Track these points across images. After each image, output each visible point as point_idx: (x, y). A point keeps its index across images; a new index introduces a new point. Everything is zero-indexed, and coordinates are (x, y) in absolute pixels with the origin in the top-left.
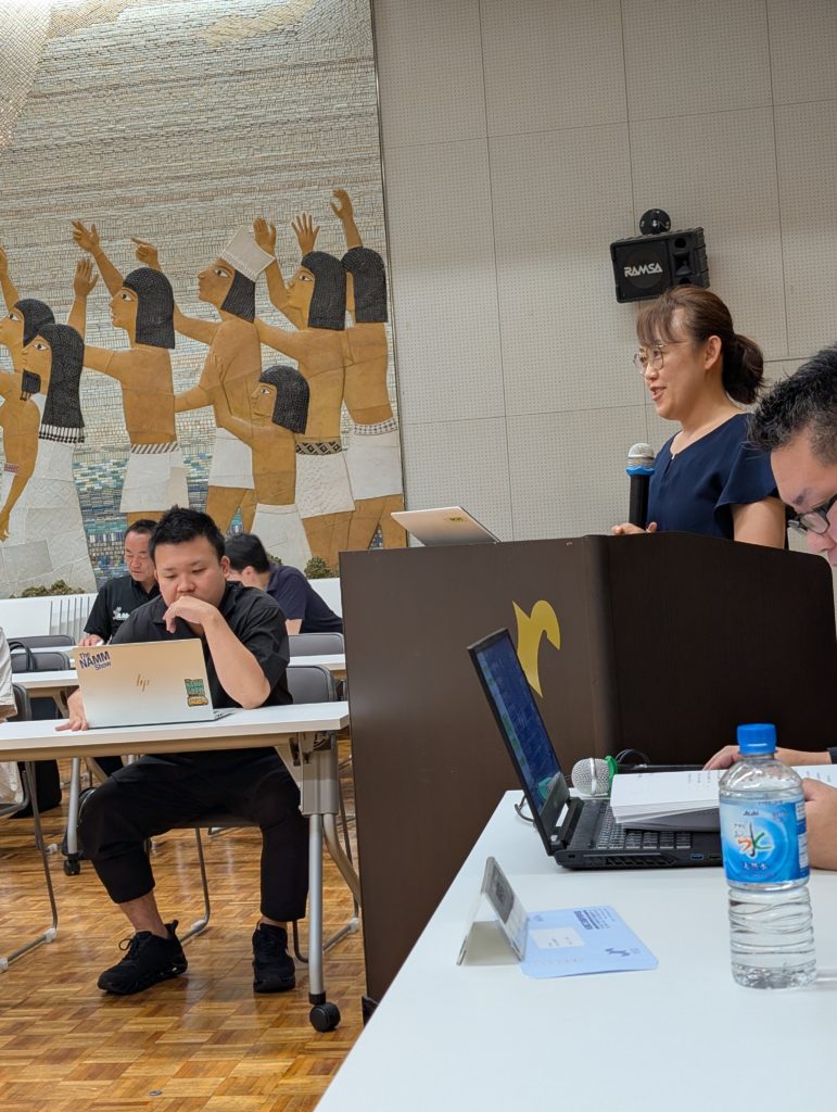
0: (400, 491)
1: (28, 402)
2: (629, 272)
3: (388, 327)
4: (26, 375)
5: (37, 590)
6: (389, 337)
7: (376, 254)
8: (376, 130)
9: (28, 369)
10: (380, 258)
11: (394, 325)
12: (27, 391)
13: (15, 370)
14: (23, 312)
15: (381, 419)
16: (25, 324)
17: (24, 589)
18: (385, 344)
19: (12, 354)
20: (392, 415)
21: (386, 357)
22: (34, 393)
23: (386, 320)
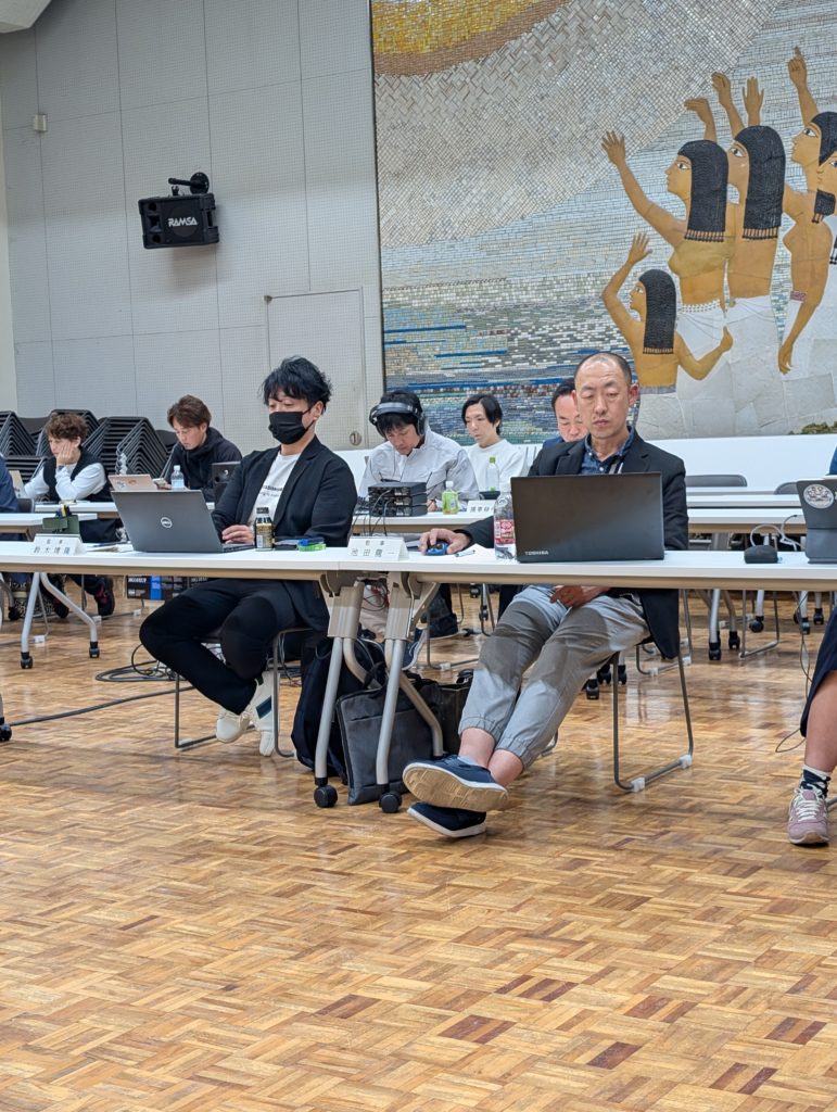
1: (820, 224)
4: (820, 195)
5: (818, 426)
9: (822, 188)
12: (820, 213)
13: (808, 190)
14: (820, 127)
16: (823, 139)
17: (804, 425)
19: (806, 172)
22: (828, 214)
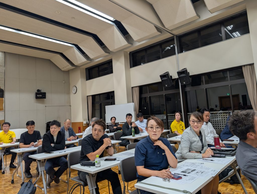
0: (4, 119)
2: (38, 96)
3: (4, 99)
6: (4, 100)
7: (3, 90)
8: (4, 75)
10: (3, 91)
11: (5, 98)
15: (2, 110)
18: (3, 101)
20: (3, 109)
21: (3, 102)
23: (3, 98)
